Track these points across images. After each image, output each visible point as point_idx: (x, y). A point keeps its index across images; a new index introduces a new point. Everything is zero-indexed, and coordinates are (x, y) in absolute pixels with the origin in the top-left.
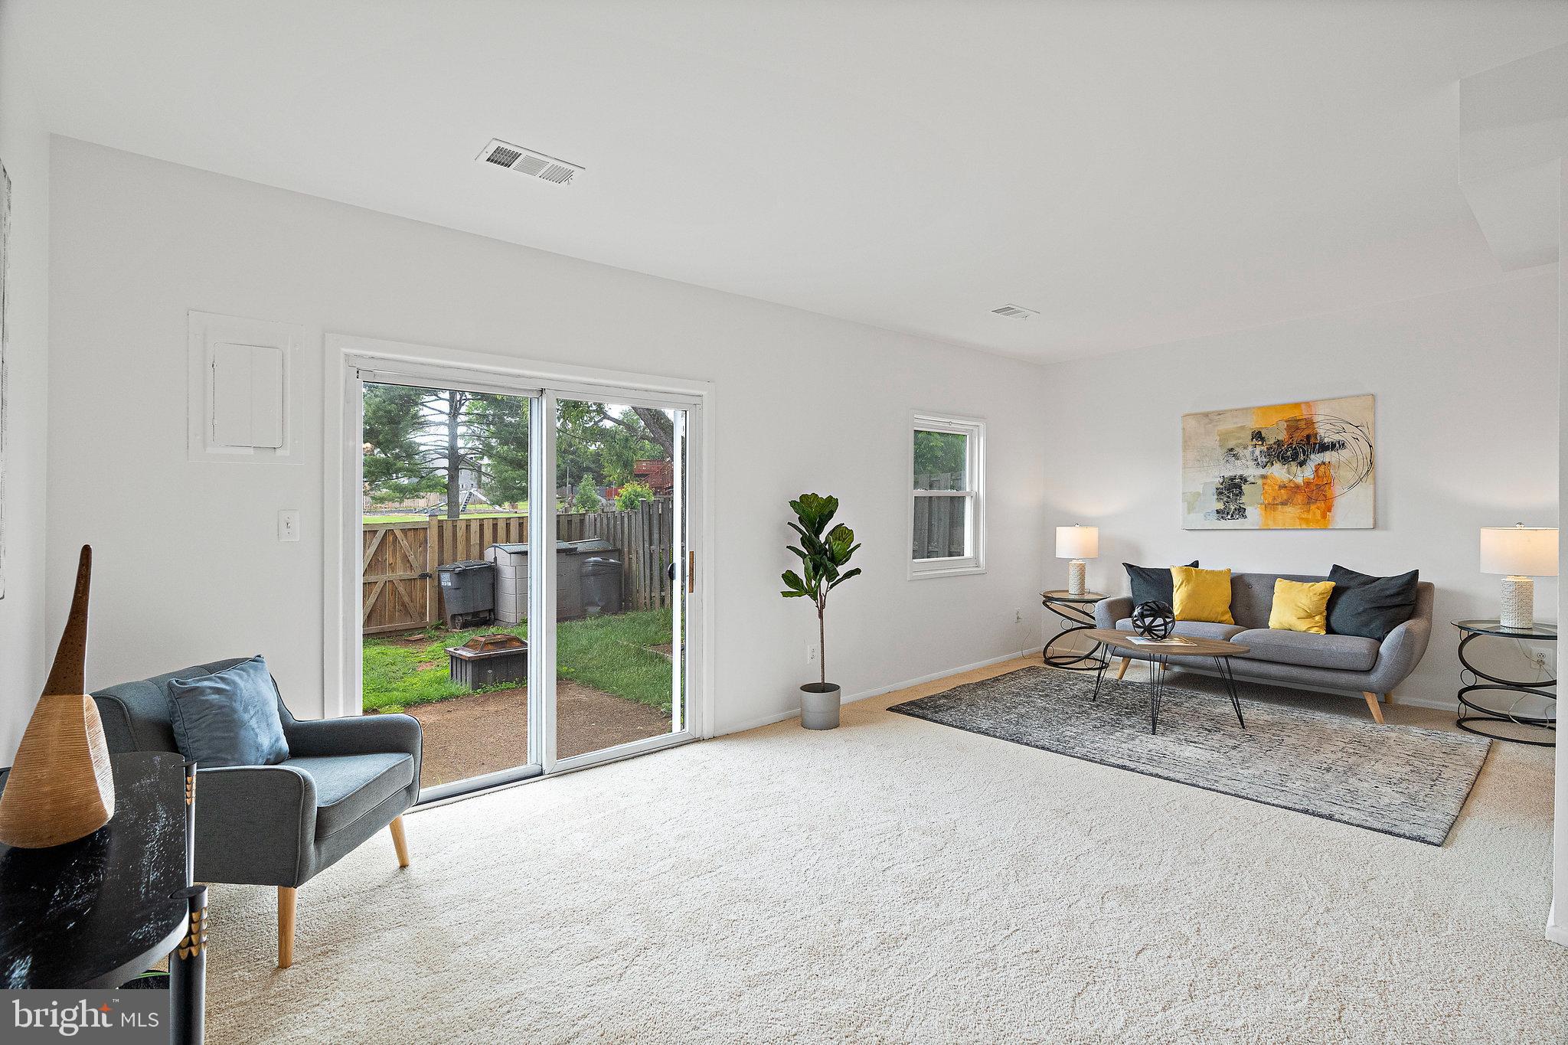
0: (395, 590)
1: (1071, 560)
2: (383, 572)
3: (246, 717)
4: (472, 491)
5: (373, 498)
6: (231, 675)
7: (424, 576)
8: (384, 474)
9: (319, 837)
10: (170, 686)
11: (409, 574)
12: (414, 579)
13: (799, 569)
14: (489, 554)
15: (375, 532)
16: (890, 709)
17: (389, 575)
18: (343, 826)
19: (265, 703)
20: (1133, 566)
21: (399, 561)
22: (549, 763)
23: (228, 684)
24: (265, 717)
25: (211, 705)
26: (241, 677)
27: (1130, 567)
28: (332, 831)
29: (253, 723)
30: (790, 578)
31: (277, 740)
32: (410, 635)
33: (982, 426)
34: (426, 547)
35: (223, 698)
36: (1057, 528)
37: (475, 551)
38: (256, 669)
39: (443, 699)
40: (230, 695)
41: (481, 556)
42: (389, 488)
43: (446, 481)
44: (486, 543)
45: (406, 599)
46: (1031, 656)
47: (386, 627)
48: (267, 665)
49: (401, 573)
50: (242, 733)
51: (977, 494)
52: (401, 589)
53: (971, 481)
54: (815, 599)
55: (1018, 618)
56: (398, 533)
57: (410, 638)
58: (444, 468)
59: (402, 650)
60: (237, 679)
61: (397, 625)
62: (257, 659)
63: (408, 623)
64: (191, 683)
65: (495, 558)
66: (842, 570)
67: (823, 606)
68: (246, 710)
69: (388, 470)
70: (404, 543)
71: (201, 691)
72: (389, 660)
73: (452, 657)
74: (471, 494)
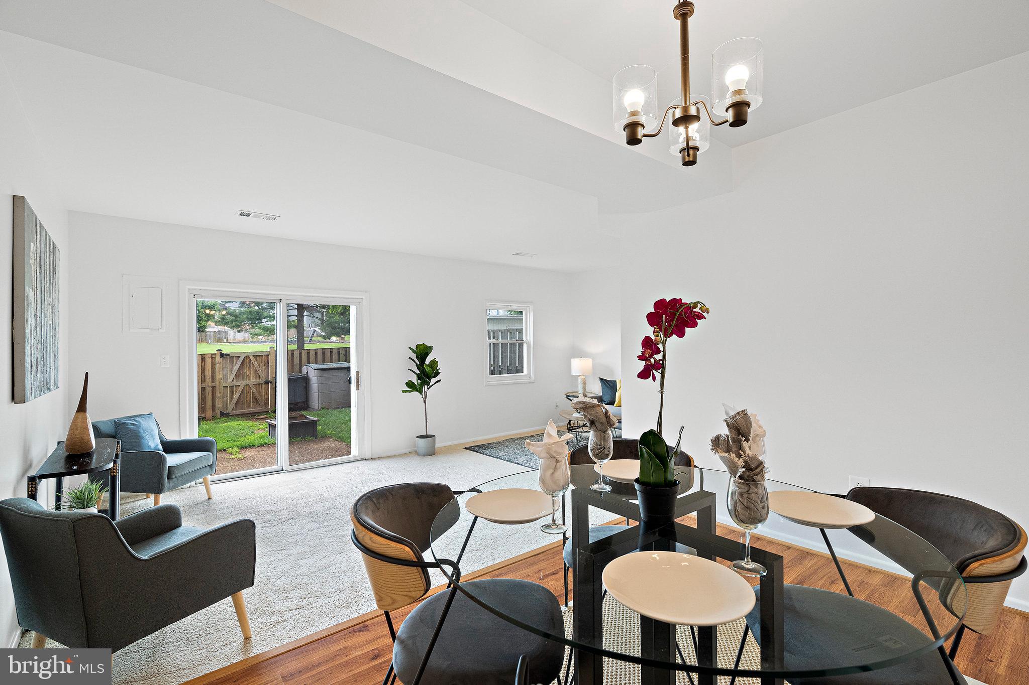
0: (250, 389)
1: (579, 376)
2: (243, 379)
3: (144, 435)
4: (315, 329)
5: (251, 334)
6: (138, 419)
7: (267, 382)
8: (257, 319)
9: (169, 478)
10: (115, 421)
11: (258, 381)
12: (261, 384)
13: (414, 379)
14: (304, 369)
15: (239, 357)
16: (465, 448)
17: (246, 382)
18: (179, 475)
19: (152, 430)
20: (603, 379)
21: (252, 374)
22: (286, 466)
23: (137, 422)
24: (152, 436)
25: (131, 430)
26: (143, 420)
27: (601, 379)
28: (174, 476)
29: (147, 437)
30: (410, 384)
31: (157, 445)
32: (259, 416)
33: (531, 307)
34: (268, 366)
35: (135, 427)
36: (572, 359)
37: (297, 368)
38: (149, 417)
39: (261, 445)
40: (138, 427)
41: (300, 371)
42: (259, 328)
43: (296, 323)
44: (303, 364)
45: (257, 395)
46: (563, 427)
47: (246, 410)
48: (154, 416)
49: (254, 380)
50: (143, 441)
51: (529, 342)
52: (254, 389)
53: (526, 335)
54: (421, 394)
55: (557, 406)
56: (252, 358)
57: (259, 417)
58: (295, 315)
59: (250, 423)
60: (141, 421)
61: (252, 410)
62: (150, 414)
63: (258, 409)
64: (123, 421)
65: (307, 372)
66: (433, 381)
67: (426, 397)
68: (144, 432)
69: (260, 318)
70: (255, 363)
71: (127, 424)
72: (241, 427)
73: (269, 425)
74: (315, 331)
